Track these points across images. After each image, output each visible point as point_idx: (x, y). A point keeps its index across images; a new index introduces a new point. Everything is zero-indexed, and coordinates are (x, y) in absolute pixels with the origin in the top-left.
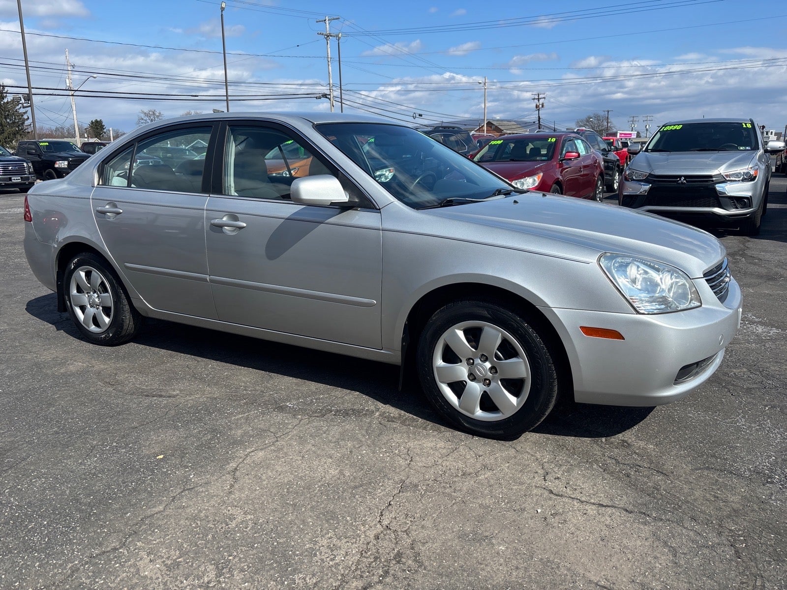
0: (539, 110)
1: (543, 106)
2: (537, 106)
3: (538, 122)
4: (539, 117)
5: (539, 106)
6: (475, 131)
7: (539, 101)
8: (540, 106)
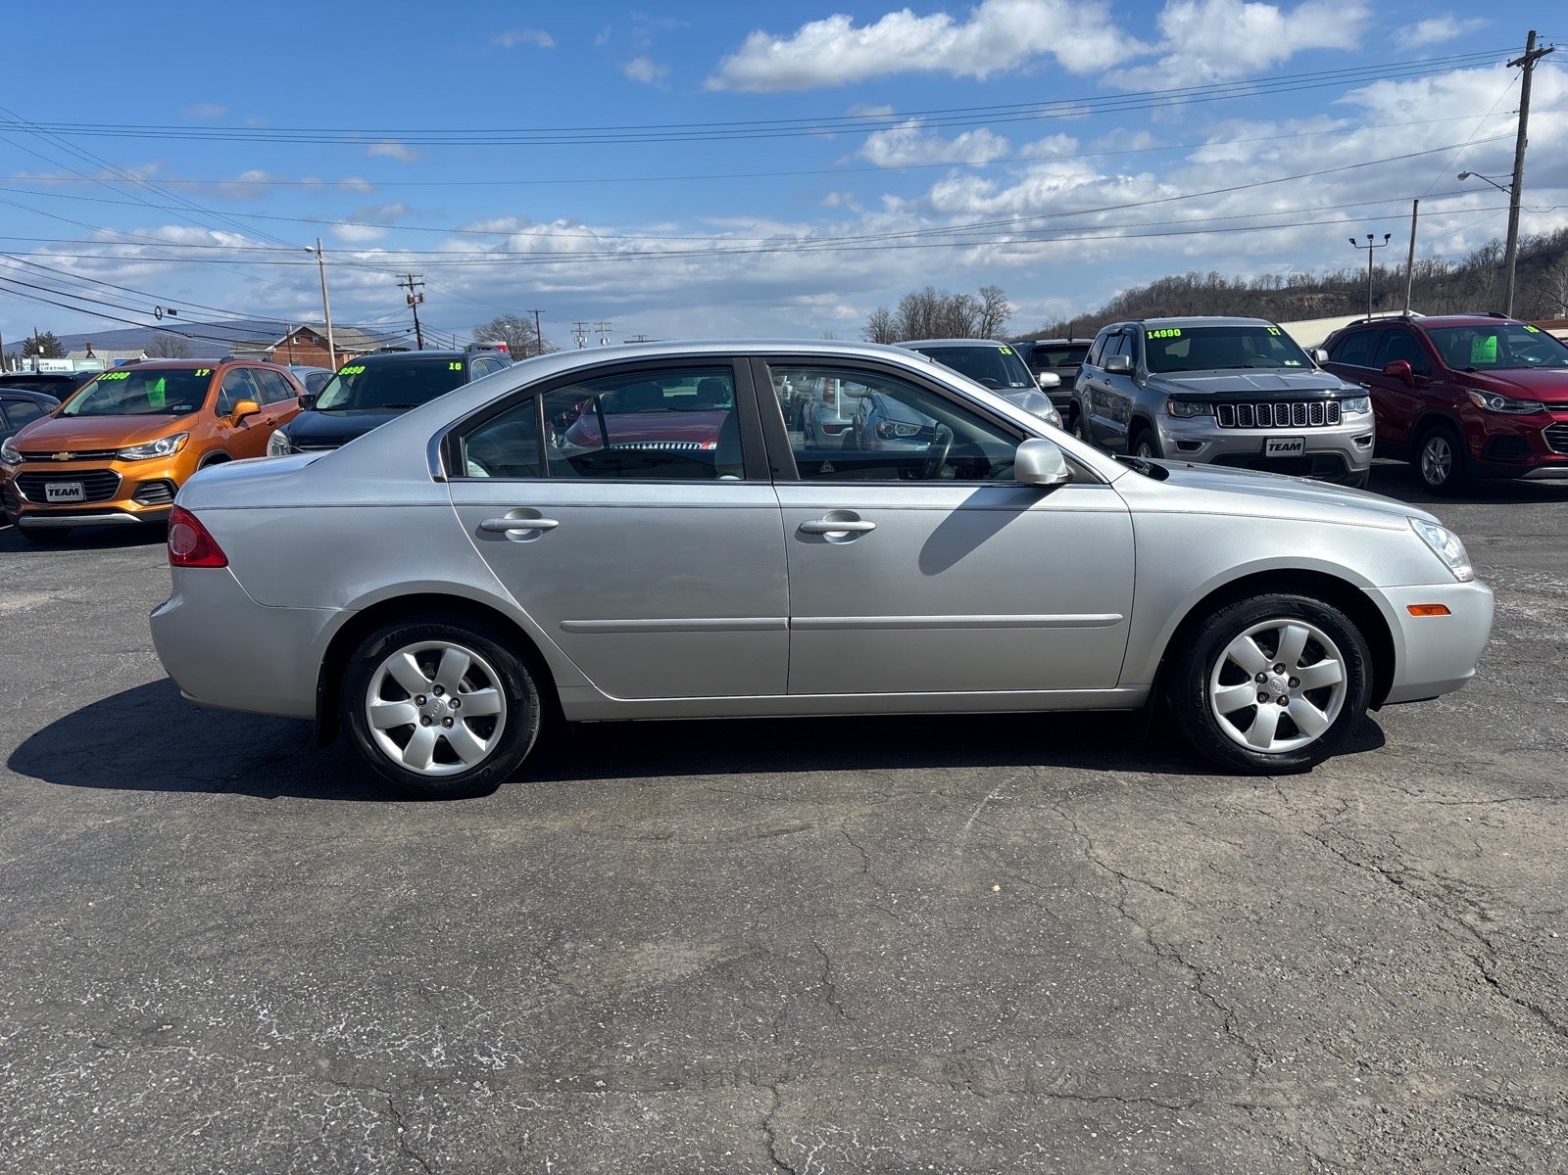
0: (414, 307)
1: (421, 300)
2: (410, 300)
3: (415, 330)
4: (416, 320)
5: (413, 299)
6: (276, 347)
7: (412, 289)
8: (417, 299)
